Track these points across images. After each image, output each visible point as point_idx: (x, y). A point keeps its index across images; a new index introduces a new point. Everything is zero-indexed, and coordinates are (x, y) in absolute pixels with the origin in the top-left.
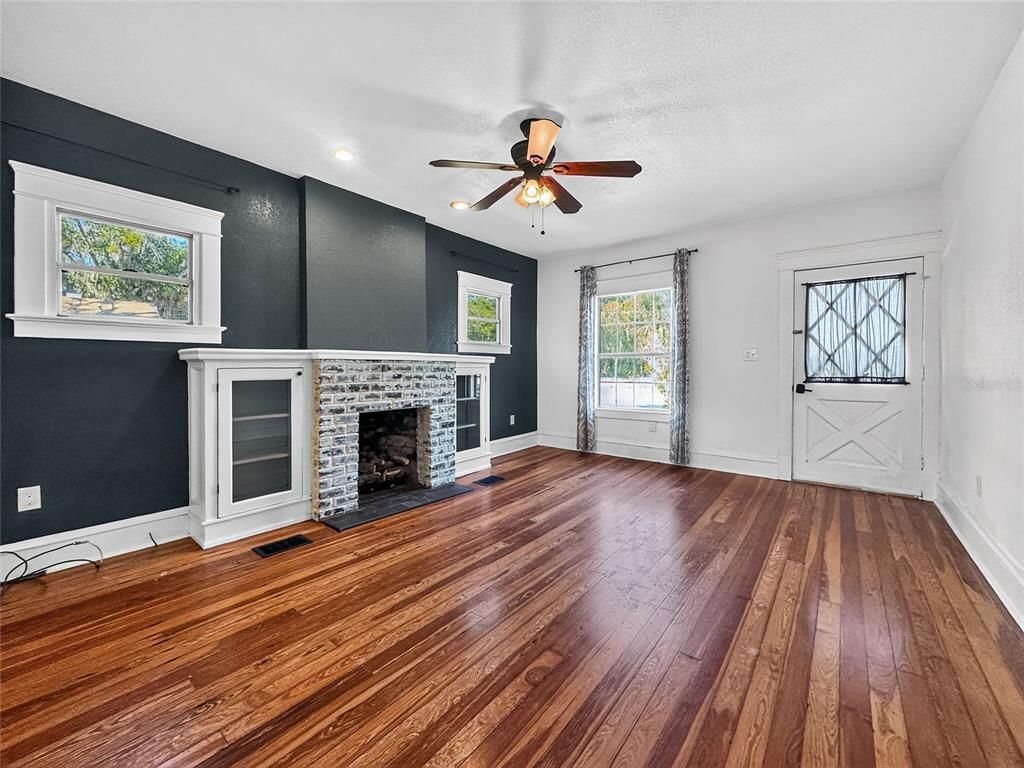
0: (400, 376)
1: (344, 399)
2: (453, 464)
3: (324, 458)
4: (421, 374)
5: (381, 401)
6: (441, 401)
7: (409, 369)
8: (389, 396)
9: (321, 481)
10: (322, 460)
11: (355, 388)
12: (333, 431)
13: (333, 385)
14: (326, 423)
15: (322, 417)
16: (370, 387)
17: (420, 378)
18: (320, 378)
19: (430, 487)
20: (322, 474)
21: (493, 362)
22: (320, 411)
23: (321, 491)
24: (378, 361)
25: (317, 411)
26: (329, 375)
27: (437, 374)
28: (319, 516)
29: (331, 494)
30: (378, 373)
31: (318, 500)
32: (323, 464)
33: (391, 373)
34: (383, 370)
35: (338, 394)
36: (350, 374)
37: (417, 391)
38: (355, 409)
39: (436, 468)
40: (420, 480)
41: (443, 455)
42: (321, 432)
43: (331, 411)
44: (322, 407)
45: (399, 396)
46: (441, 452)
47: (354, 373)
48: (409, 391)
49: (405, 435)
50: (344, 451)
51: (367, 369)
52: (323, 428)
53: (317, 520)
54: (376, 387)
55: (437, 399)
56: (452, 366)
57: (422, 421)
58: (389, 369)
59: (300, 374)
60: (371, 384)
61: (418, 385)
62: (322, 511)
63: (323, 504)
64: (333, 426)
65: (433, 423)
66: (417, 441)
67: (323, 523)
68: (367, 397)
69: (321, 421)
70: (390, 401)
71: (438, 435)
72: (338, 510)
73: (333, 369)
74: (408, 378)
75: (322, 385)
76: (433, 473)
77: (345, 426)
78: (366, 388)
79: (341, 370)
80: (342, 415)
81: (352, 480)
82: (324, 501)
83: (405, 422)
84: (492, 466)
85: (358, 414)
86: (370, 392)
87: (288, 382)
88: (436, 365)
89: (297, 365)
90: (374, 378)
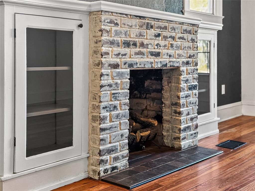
0: (159, 35)
1: (119, 54)
2: (197, 127)
3: (104, 113)
4: (173, 34)
5: (146, 60)
6: (188, 63)
7: (165, 28)
8: (152, 54)
9: (101, 137)
10: (102, 115)
11: (127, 44)
12: (110, 86)
13: (111, 39)
14: (106, 77)
15: (103, 71)
16: (138, 44)
17: (173, 38)
18: (101, 30)
19: (180, 149)
20: (102, 130)
21: (221, 28)
22: (100, 64)
23: (101, 148)
24: (144, 18)
25: (98, 65)
26: (108, 28)
27: (185, 36)
28: (99, 174)
29: (110, 151)
30: (144, 31)
31: (98, 157)
32: (103, 120)
33: (152, 32)
34: (147, 28)
35: (115, 49)
36: (123, 30)
37: (171, 52)
38: (127, 65)
39: (185, 130)
40: (167, 142)
41: (189, 116)
42: (102, 87)
43: (110, 65)
44: (103, 60)
45: (157, 55)
46: (188, 114)
47: (126, 29)
48: (165, 51)
49: (145, 98)
50: (119, 108)
51: (136, 26)
52: (103, 82)
53: (97, 178)
54: (142, 45)
55: (185, 60)
56: (195, 28)
57: (169, 82)
58: (152, 27)
59: (81, 26)
60: (138, 41)
61: (172, 45)
62: (102, 168)
63: (102, 161)
64: (110, 81)
65: (183, 85)
66: (162, 103)
67: (102, 180)
68: (137, 54)
69: (102, 75)
70: (152, 59)
71: (186, 97)
72: (114, 168)
73: (111, 22)
74: (165, 38)
75: (103, 38)
76: (182, 135)
77: (119, 81)
78: (135, 44)
79: (117, 24)
80: (118, 70)
81: (124, 138)
82: (104, 158)
83: (146, 85)
84: (220, 131)
85: (128, 70)
86: (137, 50)
87: (71, 33)
88: (185, 27)
89: (76, 16)
90: (141, 35)
